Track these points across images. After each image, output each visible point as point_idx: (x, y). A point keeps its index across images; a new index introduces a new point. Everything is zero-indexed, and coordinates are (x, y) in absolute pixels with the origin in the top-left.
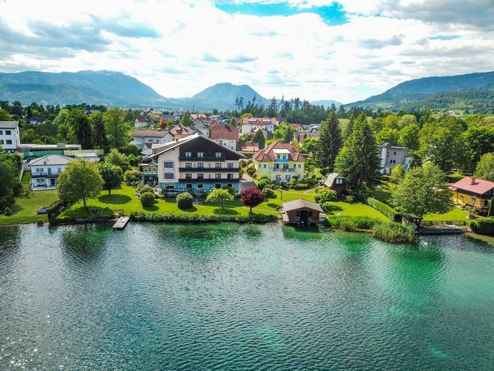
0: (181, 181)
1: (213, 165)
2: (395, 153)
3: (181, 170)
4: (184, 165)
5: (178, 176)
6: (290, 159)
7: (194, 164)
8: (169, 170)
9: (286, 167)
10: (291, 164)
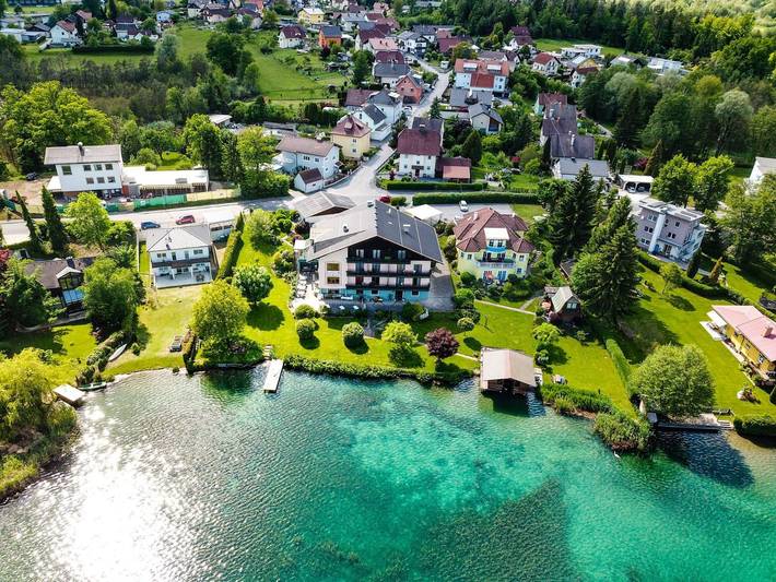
0: (349, 287)
1: (394, 267)
2: (677, 224)
3: (350, 273)
4: (353, 266)
5: (345, 280)
6: (509, 245)
7: (368, 267)
8: (334, 274)
9: (501, 259)
10: (509, 254)
